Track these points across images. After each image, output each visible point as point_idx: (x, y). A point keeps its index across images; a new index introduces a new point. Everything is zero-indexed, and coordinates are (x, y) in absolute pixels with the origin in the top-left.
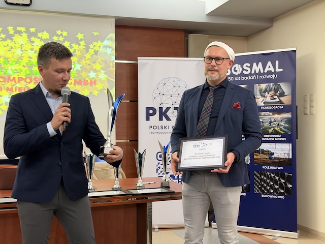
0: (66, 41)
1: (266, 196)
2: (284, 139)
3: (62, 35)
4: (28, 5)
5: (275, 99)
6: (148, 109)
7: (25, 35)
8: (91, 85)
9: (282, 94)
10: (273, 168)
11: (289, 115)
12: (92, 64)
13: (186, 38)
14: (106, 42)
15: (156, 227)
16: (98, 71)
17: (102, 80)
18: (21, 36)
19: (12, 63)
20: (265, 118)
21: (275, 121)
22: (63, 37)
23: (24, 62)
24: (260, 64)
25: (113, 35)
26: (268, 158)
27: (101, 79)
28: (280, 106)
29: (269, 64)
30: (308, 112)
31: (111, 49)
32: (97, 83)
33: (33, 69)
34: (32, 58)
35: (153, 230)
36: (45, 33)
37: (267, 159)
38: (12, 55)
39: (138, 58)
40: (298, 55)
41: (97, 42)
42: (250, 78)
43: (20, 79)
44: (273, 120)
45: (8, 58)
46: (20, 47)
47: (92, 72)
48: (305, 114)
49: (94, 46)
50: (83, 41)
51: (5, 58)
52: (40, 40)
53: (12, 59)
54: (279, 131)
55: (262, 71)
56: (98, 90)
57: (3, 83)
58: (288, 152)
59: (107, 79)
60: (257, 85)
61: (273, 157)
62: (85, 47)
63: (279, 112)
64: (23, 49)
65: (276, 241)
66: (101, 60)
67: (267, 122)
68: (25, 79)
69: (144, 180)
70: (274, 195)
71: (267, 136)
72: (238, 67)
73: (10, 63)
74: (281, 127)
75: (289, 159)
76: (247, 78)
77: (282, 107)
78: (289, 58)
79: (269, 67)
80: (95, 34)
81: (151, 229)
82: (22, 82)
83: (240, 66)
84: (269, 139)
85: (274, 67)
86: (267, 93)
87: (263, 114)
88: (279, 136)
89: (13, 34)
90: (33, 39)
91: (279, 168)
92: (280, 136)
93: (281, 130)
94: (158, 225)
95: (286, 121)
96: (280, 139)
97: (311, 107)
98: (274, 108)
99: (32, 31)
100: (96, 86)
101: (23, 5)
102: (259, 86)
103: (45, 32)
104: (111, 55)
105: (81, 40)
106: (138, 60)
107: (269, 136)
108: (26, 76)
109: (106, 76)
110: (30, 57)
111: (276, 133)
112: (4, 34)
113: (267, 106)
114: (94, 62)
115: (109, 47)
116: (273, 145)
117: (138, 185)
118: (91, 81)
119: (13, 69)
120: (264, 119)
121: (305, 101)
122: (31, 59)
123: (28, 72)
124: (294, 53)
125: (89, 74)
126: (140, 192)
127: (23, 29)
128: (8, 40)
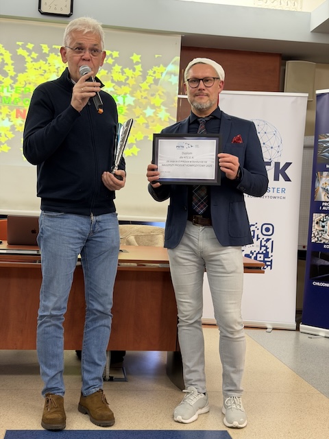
0: (116, 65)
3: (111, 55)
4: (68, 16)
8: (147, 126)
12: (150, 97)
14: (171, 68)
16: (157, 107)
17: (163, 120)
18: (58, 56)
22: (112, 58)
25: (178, 58)
27: (160, 119)
41: (159, 67)
47: (148, 108)
49: (154, 72)
50: (140, 65)
59: (169, 118)
62: (141, 74)
66: (163, 92)
89: (47, 52)
100: (154, 128)
101: (62, 16)
105: (137, 63)
109: (168, 115)
112: (36, 53)
114: (153, 95)
125: (144, 111)
128: (41, 61)
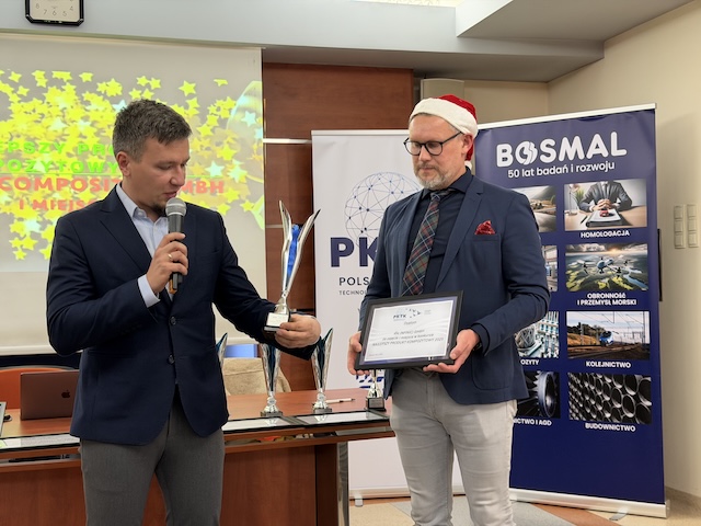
1: (595, 426)
2: (632, 302)
3: (148, 86)
4: (76, 24)
5: (611, 215)
6: (335, 242)
7: (70, 88)
8: (213, 192)
9: (627, 205)
10: (609, 364)
11: (642, 250)
12: (214, 147)
13: (416, 88)
14: (244, 101)
15: (358, 496)
16: (227, 162)
17: (237, 181)
18: (63, 90)
19: (44, 148)
20: (591, 256)
21: (612, 263)
22: (151, 90)
23: (69, 145)
24: (577, 140)
25: (257, 85)
26: (598, 343)
27: (234, 179)
28: (622, 230)
29: (597, 139)
30: (684, 243)
31: (254, 115)
32: (225, 187)
33: (88, 161)
34: (85, 137)
35: (350, 502)
36: (113, 83)
37: (595, 345)
38: (44, 130)
39: (313, 132)
40: (659, 120)
41: (225, 100)
42: (555, 170)
43: (62, 183)
44: (607, 262)
45: (35, 138)
46: (61, 114)
47: (213, 163)
48: (677, 247)
49: (218, 109)
50: (195, 100)
51: (28, 139)
52: (101, 97)
53: (44, 141)
54: (622, 284)
55: (581, 156)
56: (227, 204)
57: (25, 192)
58: (641, 330)
59: (246, 178)
60: (571, 185)
61: (609, 340)
62: (197, 112)
63: (620, 243)
64: (67, 117)
65: (619, 522)
66: (234, 139)
67: (593, 266)
68: (73, 183)
69: (329, 394)
70: (612, 423)
71: (594, 296)
72: (528, 147)
73: (40, 149)
74: (626, 276)
75: (644, 345)
76: (549, 171)
77: (627, 233)
78: (639, 127)
79: (597, 147)
80: (220, 82)
81: (348, 501)
82: (67, 189)
83: (533, 145)
84: (598, 303)
85: (608, 147)
86: (592, 202)
87: (585, 249)
88: (620, 296)
89: (44, 86)
90: (87, 96)
91: (623, 365)
92: (623, 296)
93: (626, 282)
94: (363, 492)
95: (635, 263)
96: (624, 302)
97: (690, 231)
98: (610, 234)
99: (84, 80)
100: (224, 194)
101: (65, 24)
102: (575, 187)
103: (113, 80)
104: (253, 126)
105: (191, 96)
106: (313, 137)
107: (598, 296)
108: (73, 176)
109: (245, 172)
110: (81, 136)
111: (614, 288)
112: (25, 87)
113: (593, 232)
114: (218, 144)
115: (251, 111)
116: (608, 315)
117: (317, 405)
118: (212, 183)
119: (46, 161)
120: (587, 258)
121: (677, 219)
122: (84, 140)
123: (77, 167)
124: (651, 114)
125: (207, 169)
126: (320, 420)
127: (66, 76)
128: (35, 100)
